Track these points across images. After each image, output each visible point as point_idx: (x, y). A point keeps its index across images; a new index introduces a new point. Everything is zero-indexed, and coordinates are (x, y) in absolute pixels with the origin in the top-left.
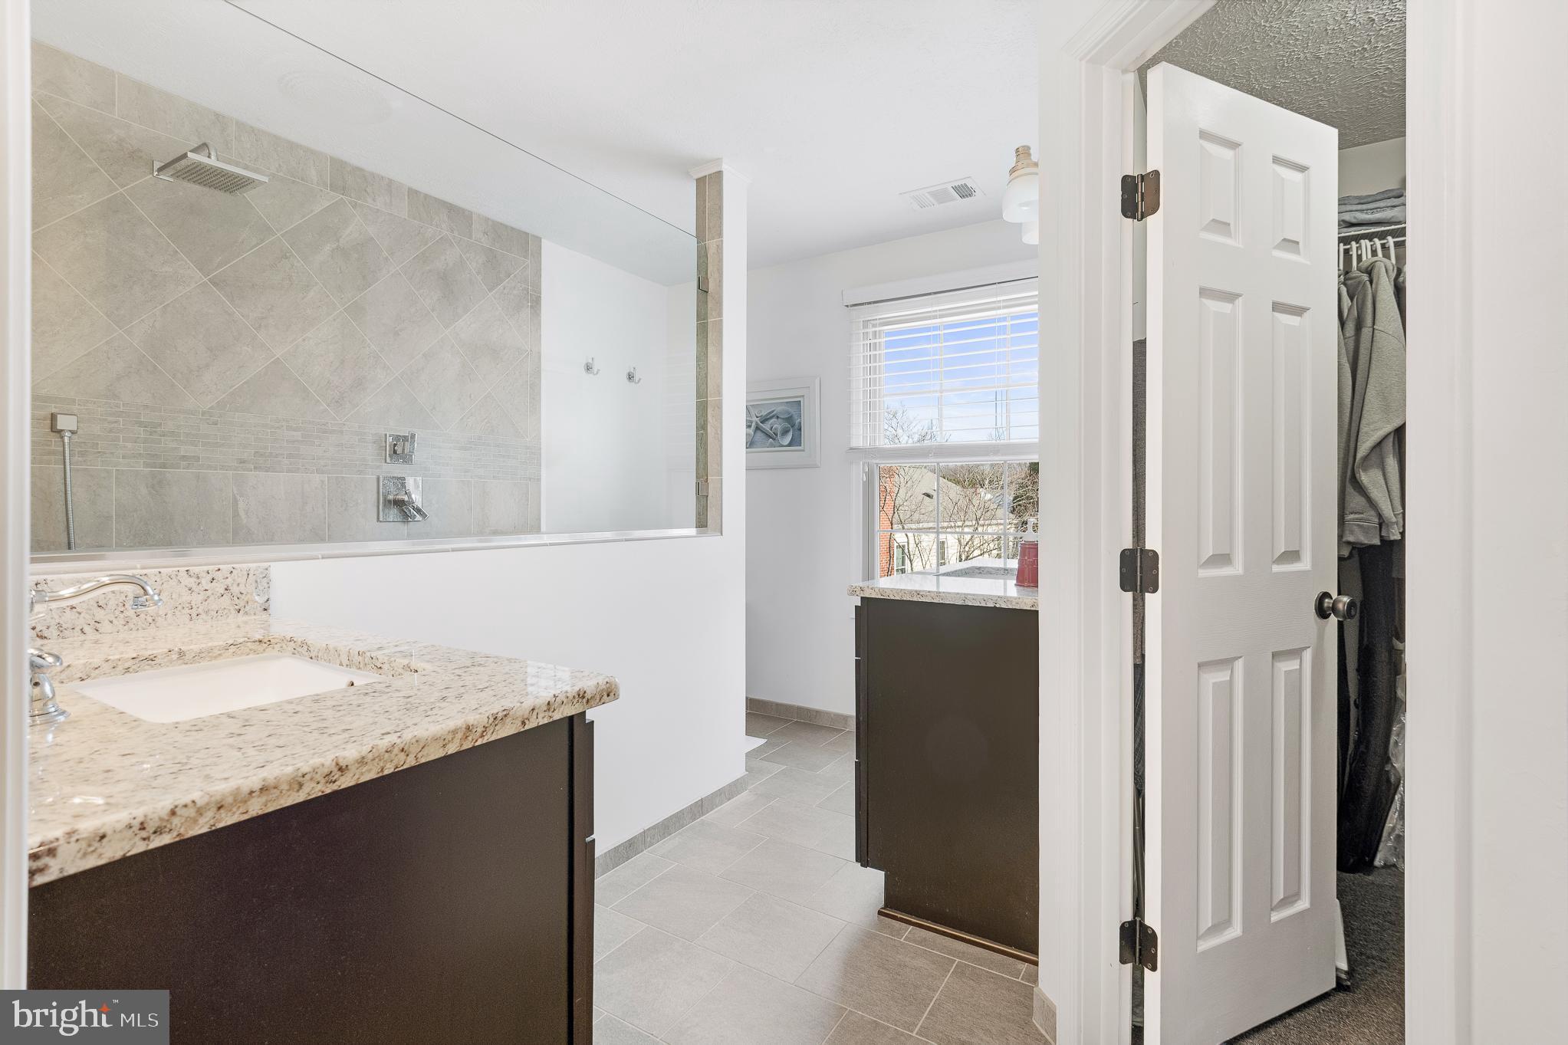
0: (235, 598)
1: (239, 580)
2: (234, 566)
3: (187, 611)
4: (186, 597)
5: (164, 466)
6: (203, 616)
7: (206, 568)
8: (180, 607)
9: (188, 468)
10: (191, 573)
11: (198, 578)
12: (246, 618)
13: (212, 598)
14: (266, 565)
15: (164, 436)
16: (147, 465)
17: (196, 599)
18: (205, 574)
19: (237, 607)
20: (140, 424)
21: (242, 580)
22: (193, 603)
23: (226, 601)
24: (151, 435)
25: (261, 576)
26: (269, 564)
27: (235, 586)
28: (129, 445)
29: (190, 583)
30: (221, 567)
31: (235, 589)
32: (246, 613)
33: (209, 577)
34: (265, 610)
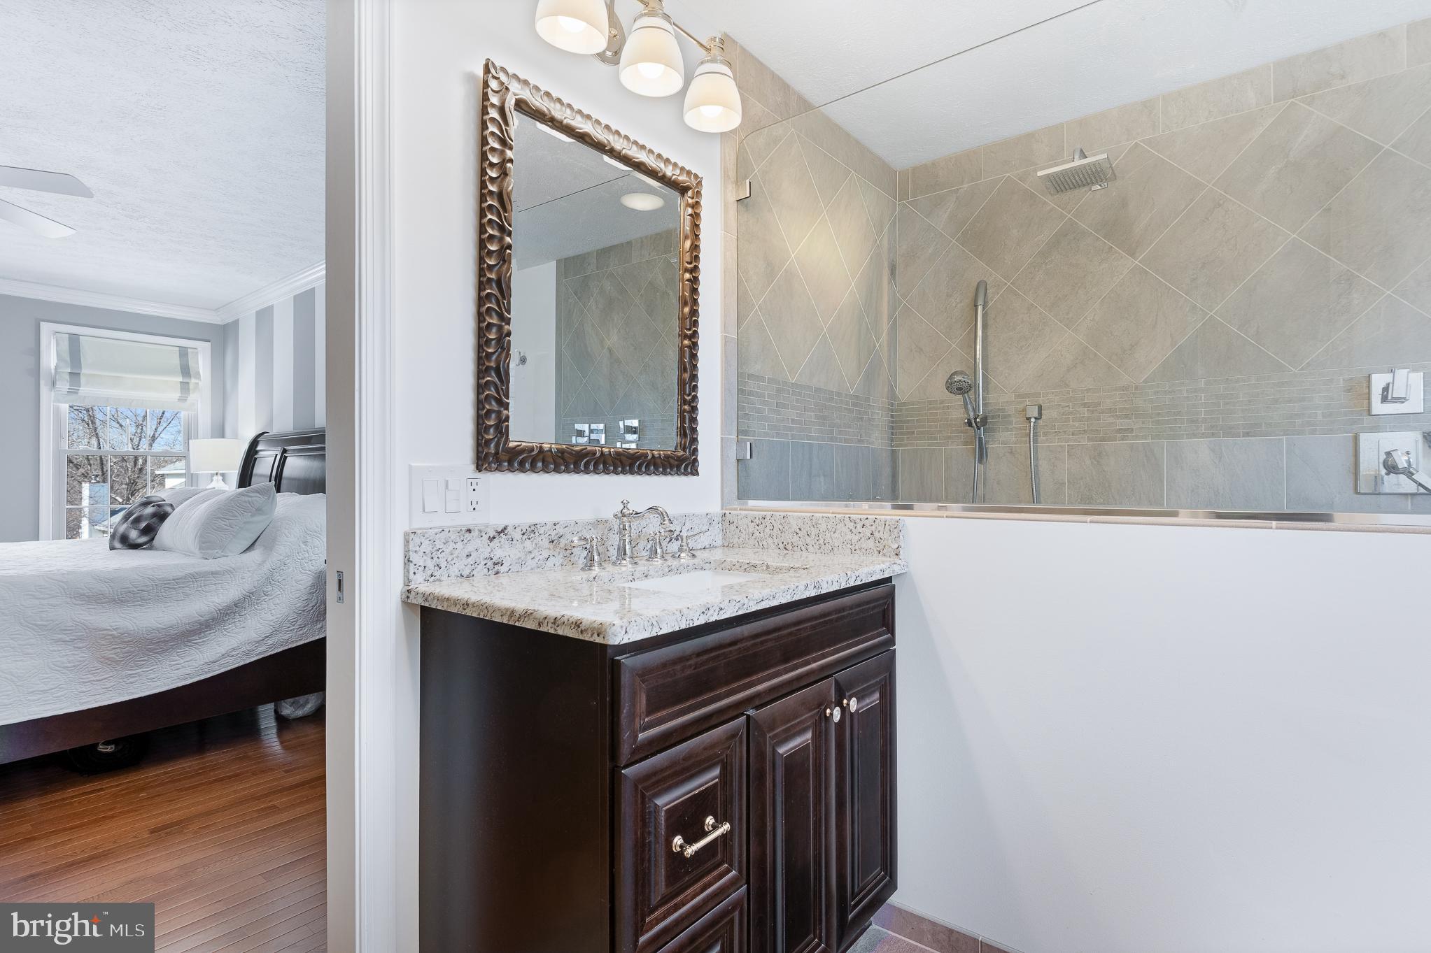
0: (877, 542)
1: (880, 528)
2: (877, 517)
3: (849, 546)
4: (849, 537)
5: (1103, 439)
6: (858, 551)
7: (860, 517)
8: (845, 543)
9: (1123, 440)
10: (851, 519)
11: (855, 523)
12: (884, 559)
13: (863, 539)
14: (898, 518)
15: (1102, 413)
16: (1090, 439)
17: (855, 538)
18: (859, 521)
19: (879, 549)
20: (1085, 405)
21: (881, 528)
22: (853, 542)
23: (871, 543)
24: (1093, 413)
25: (894, 527)
26: (899, 517)
27: (877, 532)
28: (1077, 424)
29: (851, 525)
30: (869, 517)
31: (876, 534)
32: (884, 555)
33: (861, 524)
34: (897, 554)
